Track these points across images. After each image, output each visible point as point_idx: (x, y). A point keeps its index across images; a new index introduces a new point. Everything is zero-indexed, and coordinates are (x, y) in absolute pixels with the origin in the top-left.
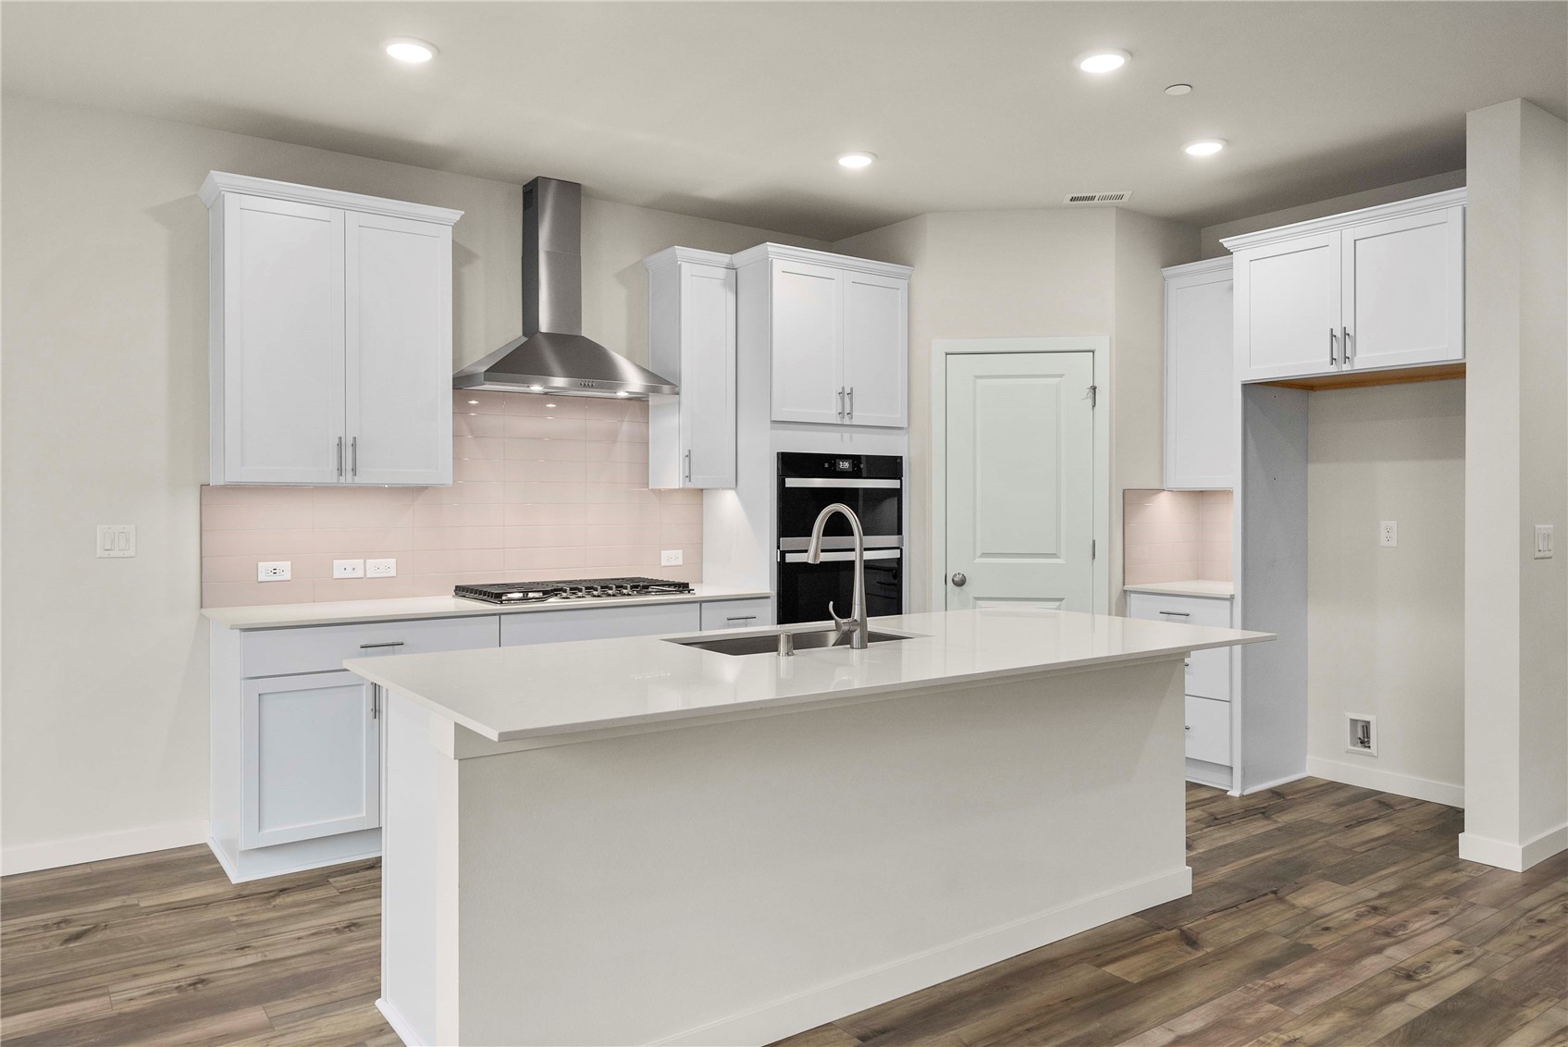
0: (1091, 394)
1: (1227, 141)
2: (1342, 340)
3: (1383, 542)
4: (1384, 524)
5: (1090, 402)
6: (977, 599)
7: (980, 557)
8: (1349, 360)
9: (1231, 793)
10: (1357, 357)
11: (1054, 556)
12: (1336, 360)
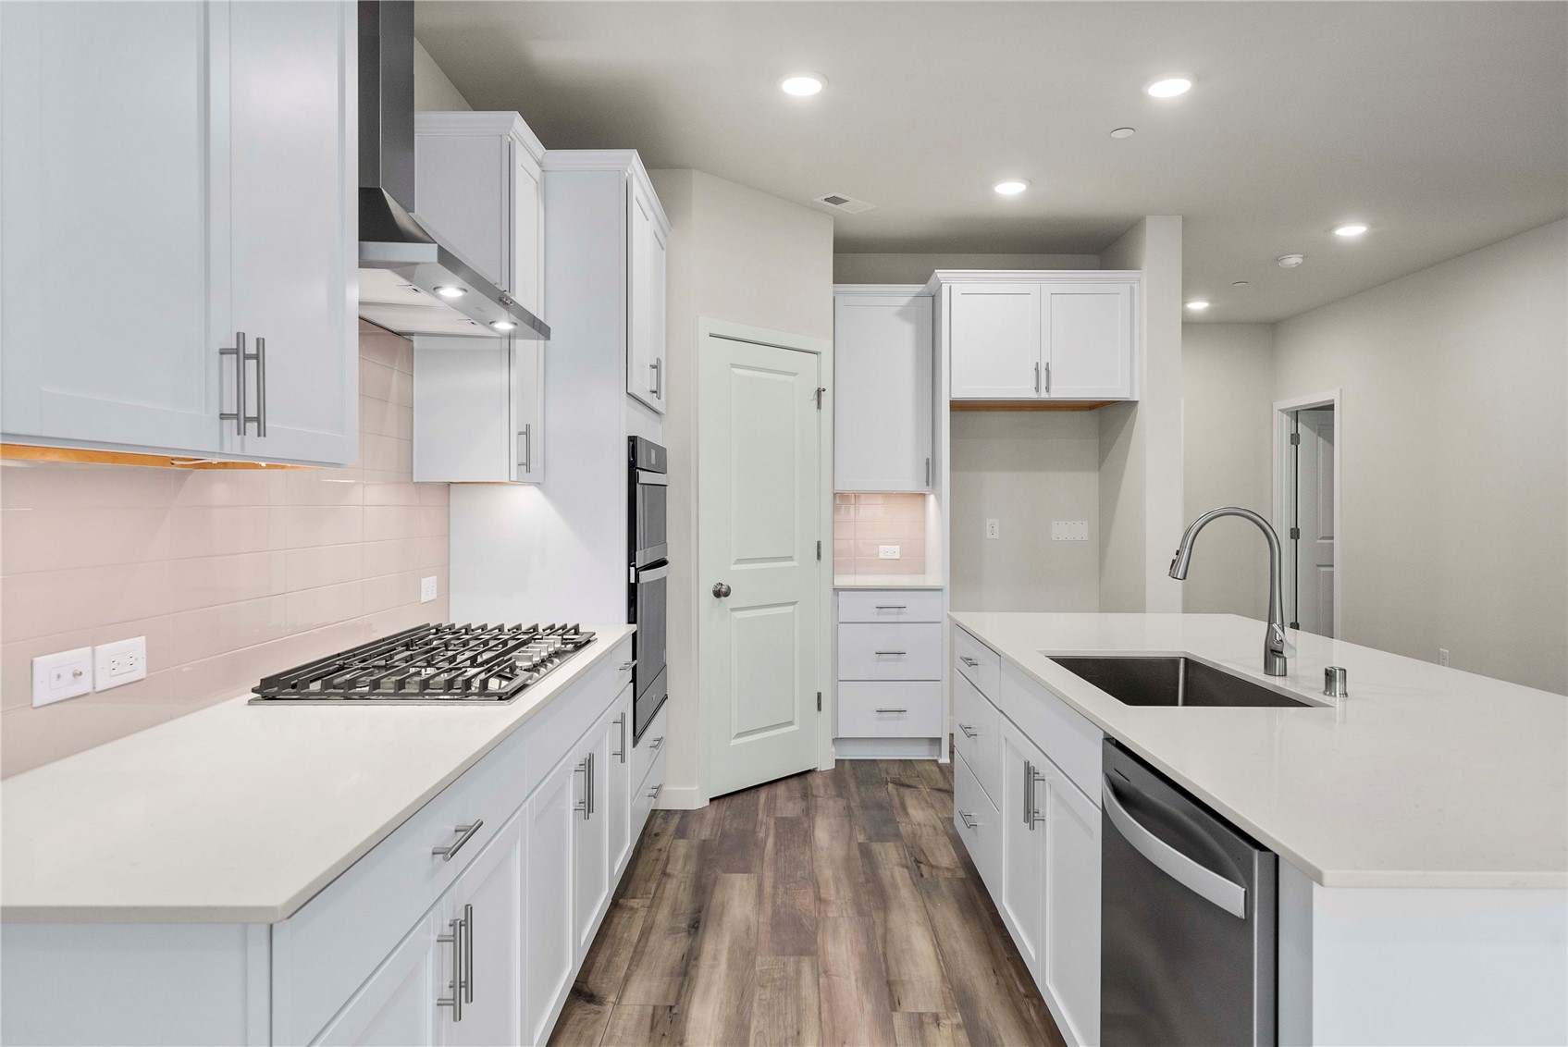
0: (816, 396)
1: (1030, 182)
2: (1043, 373)
3: (989, 536)
4: (989, 521)
5: (815, 402)
6: (732, 610)
7: (735, 564)
8: (1047, 389)
9: (940, 761)
10: (1053, 388)
11: (790, 558)
12: (1037, 389)
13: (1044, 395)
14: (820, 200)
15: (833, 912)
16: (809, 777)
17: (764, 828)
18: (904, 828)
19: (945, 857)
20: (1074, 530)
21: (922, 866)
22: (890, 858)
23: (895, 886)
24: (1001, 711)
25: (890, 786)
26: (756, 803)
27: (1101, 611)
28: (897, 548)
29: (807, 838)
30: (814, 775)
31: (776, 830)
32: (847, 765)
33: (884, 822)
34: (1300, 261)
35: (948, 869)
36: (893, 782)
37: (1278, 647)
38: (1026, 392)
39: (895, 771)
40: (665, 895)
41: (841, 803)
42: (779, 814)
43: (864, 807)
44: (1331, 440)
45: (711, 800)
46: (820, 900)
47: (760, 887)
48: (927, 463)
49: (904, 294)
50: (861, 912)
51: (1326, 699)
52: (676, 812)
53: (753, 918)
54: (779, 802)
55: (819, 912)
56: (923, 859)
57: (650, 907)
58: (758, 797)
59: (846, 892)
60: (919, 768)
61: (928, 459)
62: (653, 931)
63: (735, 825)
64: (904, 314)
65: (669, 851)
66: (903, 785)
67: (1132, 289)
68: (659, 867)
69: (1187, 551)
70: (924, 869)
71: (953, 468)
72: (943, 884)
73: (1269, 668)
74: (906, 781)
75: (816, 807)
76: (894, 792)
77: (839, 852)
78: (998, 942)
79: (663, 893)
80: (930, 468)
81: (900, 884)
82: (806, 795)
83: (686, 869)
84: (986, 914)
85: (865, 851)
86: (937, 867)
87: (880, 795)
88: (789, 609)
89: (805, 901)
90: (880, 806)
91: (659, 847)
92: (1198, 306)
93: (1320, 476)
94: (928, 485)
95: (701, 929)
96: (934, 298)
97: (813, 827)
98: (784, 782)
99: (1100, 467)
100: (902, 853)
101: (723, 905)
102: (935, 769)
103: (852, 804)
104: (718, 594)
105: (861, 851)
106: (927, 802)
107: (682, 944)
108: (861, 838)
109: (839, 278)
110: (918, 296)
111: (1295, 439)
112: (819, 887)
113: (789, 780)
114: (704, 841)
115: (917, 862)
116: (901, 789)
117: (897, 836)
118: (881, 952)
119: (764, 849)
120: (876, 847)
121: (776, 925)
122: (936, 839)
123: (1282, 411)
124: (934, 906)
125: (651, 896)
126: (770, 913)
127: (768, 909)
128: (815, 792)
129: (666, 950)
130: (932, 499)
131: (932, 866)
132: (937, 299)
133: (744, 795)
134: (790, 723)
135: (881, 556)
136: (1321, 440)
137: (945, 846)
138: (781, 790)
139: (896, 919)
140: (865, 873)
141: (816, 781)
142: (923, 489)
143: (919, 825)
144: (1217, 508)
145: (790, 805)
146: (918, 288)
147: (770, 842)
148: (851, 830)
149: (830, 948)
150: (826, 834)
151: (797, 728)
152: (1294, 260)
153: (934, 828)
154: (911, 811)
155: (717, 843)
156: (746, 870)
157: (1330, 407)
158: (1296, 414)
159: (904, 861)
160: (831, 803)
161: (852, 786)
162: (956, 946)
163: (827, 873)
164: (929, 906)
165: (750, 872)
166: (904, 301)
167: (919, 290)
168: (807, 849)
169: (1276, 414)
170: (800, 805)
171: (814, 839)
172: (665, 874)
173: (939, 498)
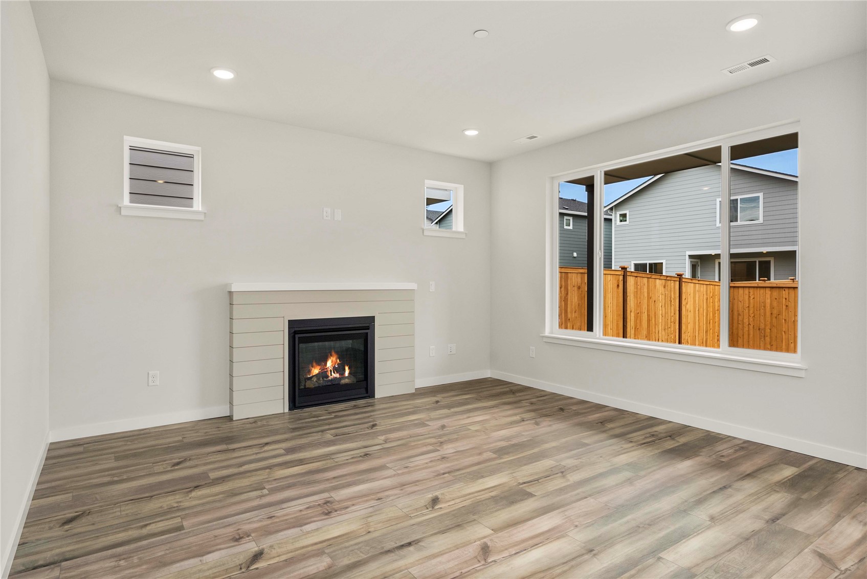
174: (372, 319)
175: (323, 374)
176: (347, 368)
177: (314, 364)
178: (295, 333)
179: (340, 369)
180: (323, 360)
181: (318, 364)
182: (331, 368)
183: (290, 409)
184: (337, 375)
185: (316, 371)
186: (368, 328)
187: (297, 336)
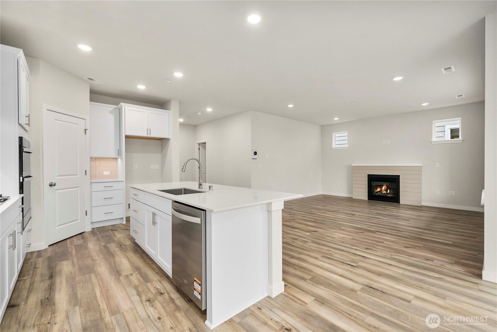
0: (84, 131)
1: (147, 87)
2: (149, 131)
3: (135, 168)
4: (135, 165)
5: (84, 133)
6: (56, 190)
7: (57, 177)
8: (150, 134)
9: (123, 223)
10: (151, 134)
11: (76, 175)
12: (147, 134)
13: (149, 136)
14: (86, 78)
15: (98, 262)
16: (84, 234)
17: (71, 249)
18: (115, 239)
19: (128, 243)
20: (156, 167)
21: (122, 246)
22: (113, 247)
23: (115, 252)
24: (145, 204)
25: (110, 231)
26: (66, 243)
27: (162, 182)
28: (109, 172)
29: (86, 248)
30: (85, 233)
31: (75, 248)
32: (95, 229)
33: (110, 239)
34: (200, 114)
35: (129, 245)
36: (110, 230)
37: (201, 184)
38: (144, 134)
39: (110, 228)
40: (37, 273)
41: (95, 238)
42: (75, 244)
43: (103, 237)
44: (205, 149)
45: (49, 246)
46: (94, 260)
47: (73, 262)
48: (118, 151)
49: (111, 107)
50: (106, 259)
51: (209, 191)
52: (35, 252)
53: (72, 270)
54: (74, 242)
55: (94, 263)
56: (122, 244)
57: (32, 277)
58: (67, 242)
59: (101, 256)
60: (117, 226)
61: (118, 149)
62: (35, 283)
63: (60, 250)
64: (111, 112)
65: (35, 262)
66: (113, 230)
67: (169, 114)
68: (33, 266)
69: (185, 166)
70: (123, 246)
71: (126, 152)
72: (129, 249)
73: (199, 187)
74: (114, 229)
75: (87, 240)
76: (111, 232)
77: (97, 248)
78: (144, 256)
79: (36, 272)
80: (119, 152)
81: (117, 251)
82: (83, 238)
83: (44, 264)
84: (140, 251)
85: (105, 247)
86: (126, 245)
87: (107, 233)
88: (76, 189)
89: (89, 262)
90: (108, 236)
91: (31, 262)
92: (181, 120)
93: (204, 155)
94: (118, 156)
95: (54, 277)
96: (120, 110)
97: (88, 245)
98: (75, 237)
99: (161, 153)
100: (116, 244)
101: (61, 270)
102: (122, 225)
103: (99, 237)
104: (51, 185)
105: (104, 247)
106: (121, 233)
107: (47, 283)
108: (103, 244)
109: (91, 100)
110: (115, 108)
111: (199, 149)
112: (92, 258)
113: (77, 236)
114: (49, 256)
115: (121, 246)
116: (113, 231)
117: (114, 241)
118: (114, 266)
119: (72, 253)
120: (108, 245)
121: (80, 269)
122: (125, 240)
123: (197, 143)
124: (127, 253)
125: (31, 275)
126: (78, 267)
127: (77, 266)
128: (86, 237)
129: (41, 286)
130: (119, 160)
131: (125, 245)
132: (121, 110)
133: (61, 242)
134: (77, 220)
135: (104, 174)
136: (204, 149)
137: (128, 240)
138: (74, 238)
139: (117, 259)
140: (106, 251)
141: (86, 235)
142: (117, 157)
143: (120, 238)
144: (190, 158)
145: (79, 241)
146: (115, 106)
147: (74, 251)
148: (100, 243)
149: (99, 269)
150: (92, 246)
151: (79, 221)
152: (199, 114)
153: (124, 237)
154: (117, 235)
155: (54, 256)
156: (67, 259)
157: (205, 143)
158: (199, 144)
159: (117, 246)
160: (92, 238)
161: (98, 234)
162: (134, 259)
163: (94, 254)
164: (126, 254)
165: (68, 260)
166: (111, 109)
167: (115, 107)
168: (87, 250)
169: (196, 144)
170: (83, 240)
171: (89, 247)
172: (35, 268)
173: (122, 159)
174: (399, 176)
175: (381, 191)
176: (389, 190)
177: (379, 187)
178: (370, 178)
179: (386, 190)
180: (381, 186)
181: (380, 188)
182: (384, 189)
183: (368, 199)
184: (385, 192)
185: (379, 190)
186: (397, 179)
187: (370, 179)
